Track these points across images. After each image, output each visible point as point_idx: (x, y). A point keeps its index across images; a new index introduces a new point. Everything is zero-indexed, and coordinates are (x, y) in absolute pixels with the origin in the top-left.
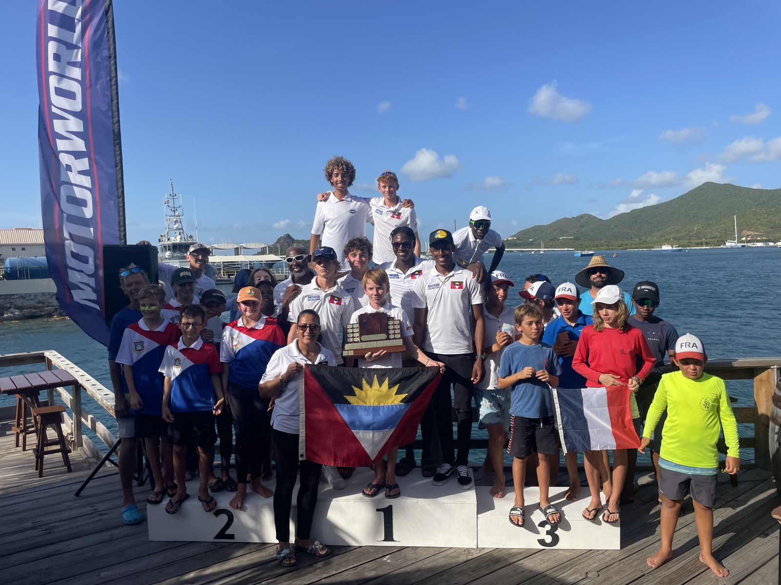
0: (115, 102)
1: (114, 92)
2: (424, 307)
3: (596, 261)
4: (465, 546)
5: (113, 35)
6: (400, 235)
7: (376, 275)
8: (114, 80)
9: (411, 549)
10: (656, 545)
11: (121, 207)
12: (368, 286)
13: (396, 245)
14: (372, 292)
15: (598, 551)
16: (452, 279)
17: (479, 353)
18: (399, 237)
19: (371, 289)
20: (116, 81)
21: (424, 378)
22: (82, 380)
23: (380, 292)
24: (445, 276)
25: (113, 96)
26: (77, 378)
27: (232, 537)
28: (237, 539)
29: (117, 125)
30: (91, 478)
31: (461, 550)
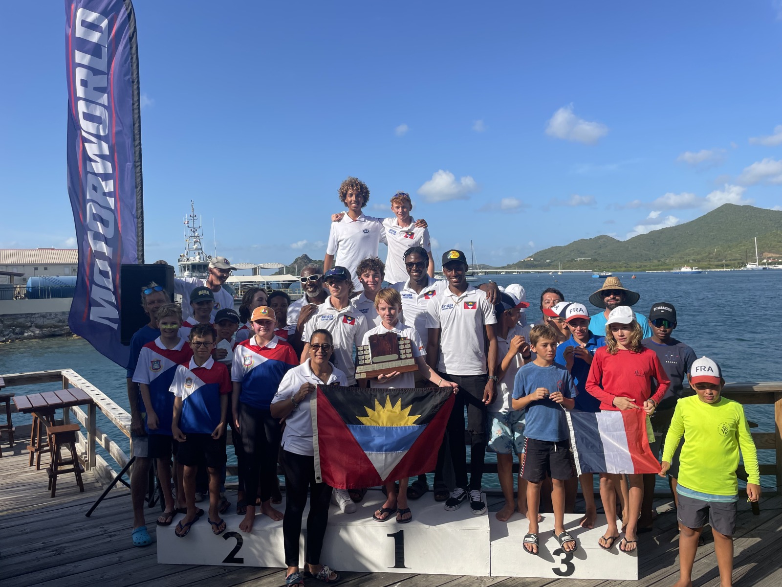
0: (137, 125)
1: (136, 116)
2: (438, 327)
3: (610, 283)
4: (478, 574)
5: (136, 61)
6: (414, 256)
7: (388, 295)
8: (137, 104)
9: (422, 576)
10: (676, 576)
11: (140, 227)
12: (380, 306)
13: (409, 265)
14: (384, 312)
15: (615, 581)
16: (466, 300)
17: (491, 374)
18: (412, 257)
19: (384, 309)
20: (139, 105)
21: (437, 400)
22: (97, 399)
23: (392, 312)
24: (458, 296)
25: (135, 120)
26: (93, 398)
27: (241, 561)
28: (246, 564)
29: (139, 147)
30: (102, 498)
31: (474, 578)
